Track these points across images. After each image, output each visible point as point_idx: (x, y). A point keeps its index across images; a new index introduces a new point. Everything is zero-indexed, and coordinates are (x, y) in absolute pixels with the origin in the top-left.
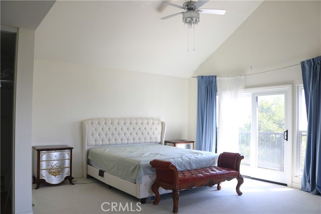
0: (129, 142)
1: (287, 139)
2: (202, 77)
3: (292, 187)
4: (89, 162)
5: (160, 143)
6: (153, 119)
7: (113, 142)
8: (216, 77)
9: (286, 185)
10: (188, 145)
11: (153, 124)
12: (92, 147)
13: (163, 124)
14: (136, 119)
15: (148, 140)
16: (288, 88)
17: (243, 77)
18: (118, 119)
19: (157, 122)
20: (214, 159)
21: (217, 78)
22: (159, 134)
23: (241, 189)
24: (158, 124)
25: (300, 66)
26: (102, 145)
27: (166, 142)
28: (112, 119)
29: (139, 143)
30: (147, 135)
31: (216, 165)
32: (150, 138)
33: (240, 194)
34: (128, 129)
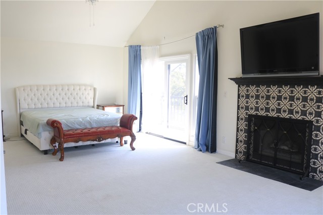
0: (61, 106)
1: (187, 103)
2: (131, 46)
3: (189, 145)
4: (21, 123)
5: (93, 107)
6: (85, 85)
7: (45, 105)
8: (140, 46)
9: (185, 143)
10: (118, 108)
11: (85, 89)
12: (24, 110)
13: (95, 89)
14: (68, 85)
15: (81, 104)
16: (187, 57)
17: (158, 46)
18: (50, 86)
19: (89, 88)
20: (116, 119)
21: (141, 48)
22: (91, 98)
23: (134, 145)
24: (91, 89)
25: (195, 37)
26: (35, 108)
27: (98, 106)
28: (44, 86)
29: (72, 107)
30: (79, 100)
31: (119, 125)
32: (83, 102)
33: (133, 149)
34: (59, 94)
